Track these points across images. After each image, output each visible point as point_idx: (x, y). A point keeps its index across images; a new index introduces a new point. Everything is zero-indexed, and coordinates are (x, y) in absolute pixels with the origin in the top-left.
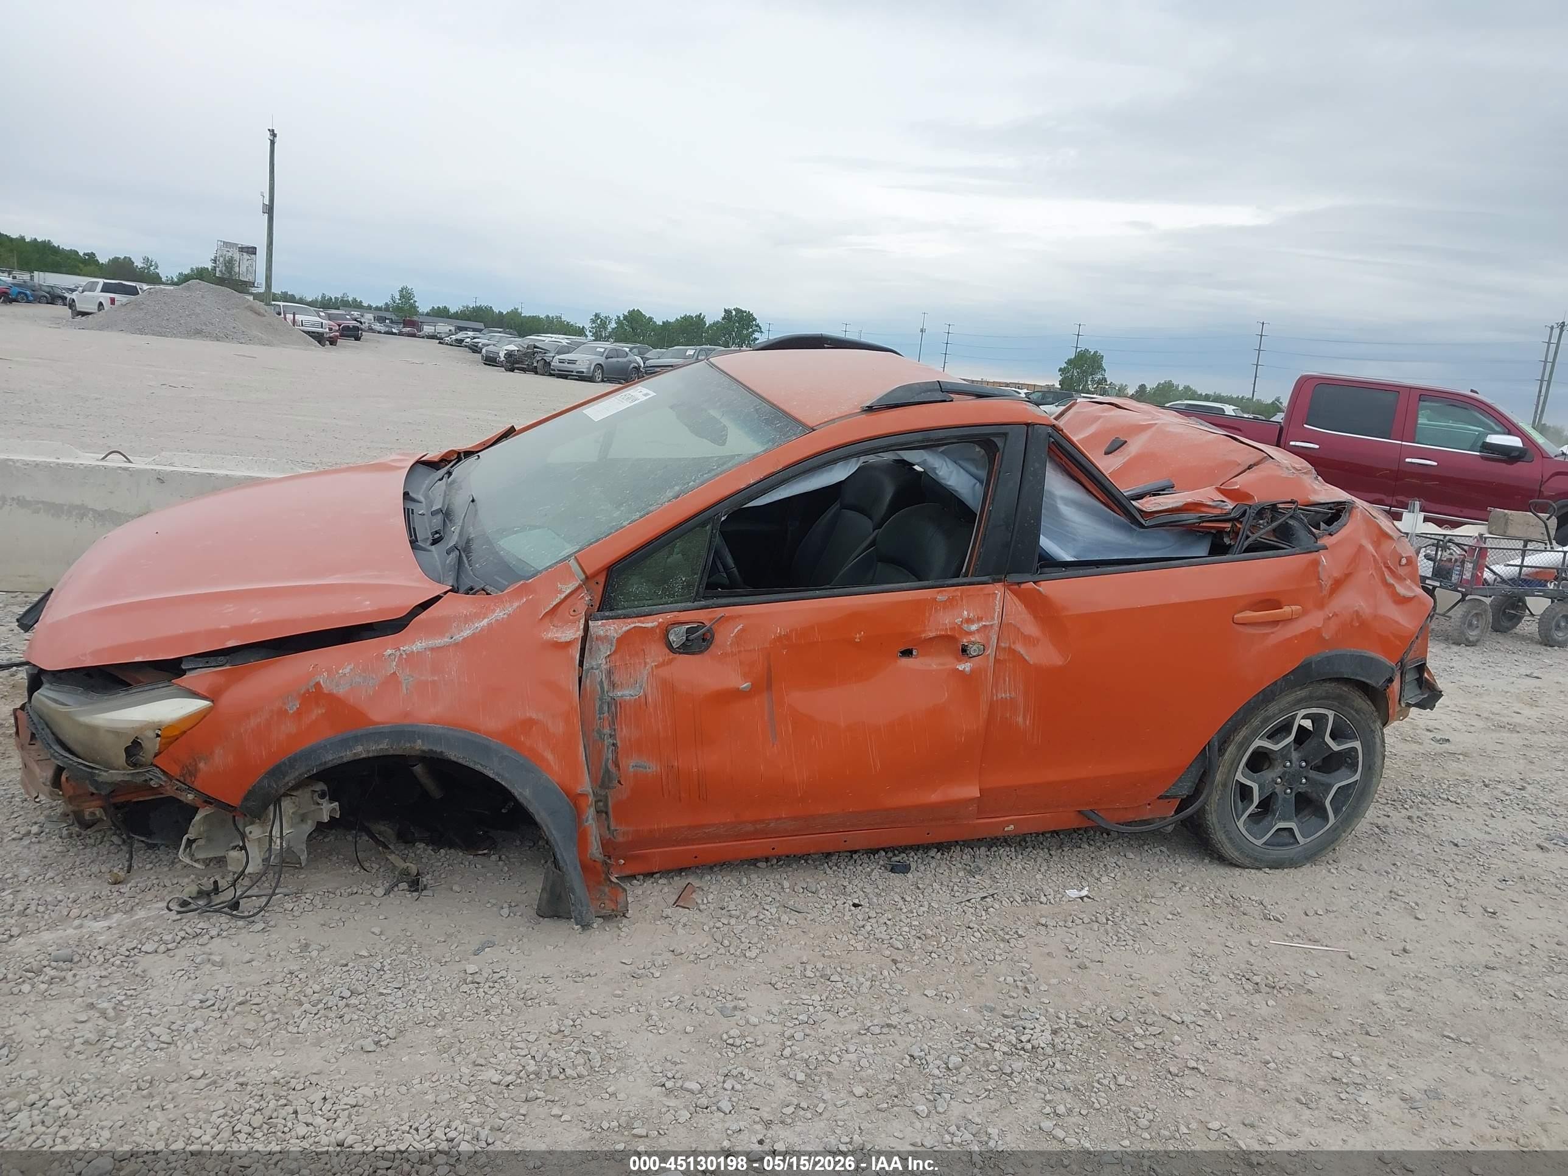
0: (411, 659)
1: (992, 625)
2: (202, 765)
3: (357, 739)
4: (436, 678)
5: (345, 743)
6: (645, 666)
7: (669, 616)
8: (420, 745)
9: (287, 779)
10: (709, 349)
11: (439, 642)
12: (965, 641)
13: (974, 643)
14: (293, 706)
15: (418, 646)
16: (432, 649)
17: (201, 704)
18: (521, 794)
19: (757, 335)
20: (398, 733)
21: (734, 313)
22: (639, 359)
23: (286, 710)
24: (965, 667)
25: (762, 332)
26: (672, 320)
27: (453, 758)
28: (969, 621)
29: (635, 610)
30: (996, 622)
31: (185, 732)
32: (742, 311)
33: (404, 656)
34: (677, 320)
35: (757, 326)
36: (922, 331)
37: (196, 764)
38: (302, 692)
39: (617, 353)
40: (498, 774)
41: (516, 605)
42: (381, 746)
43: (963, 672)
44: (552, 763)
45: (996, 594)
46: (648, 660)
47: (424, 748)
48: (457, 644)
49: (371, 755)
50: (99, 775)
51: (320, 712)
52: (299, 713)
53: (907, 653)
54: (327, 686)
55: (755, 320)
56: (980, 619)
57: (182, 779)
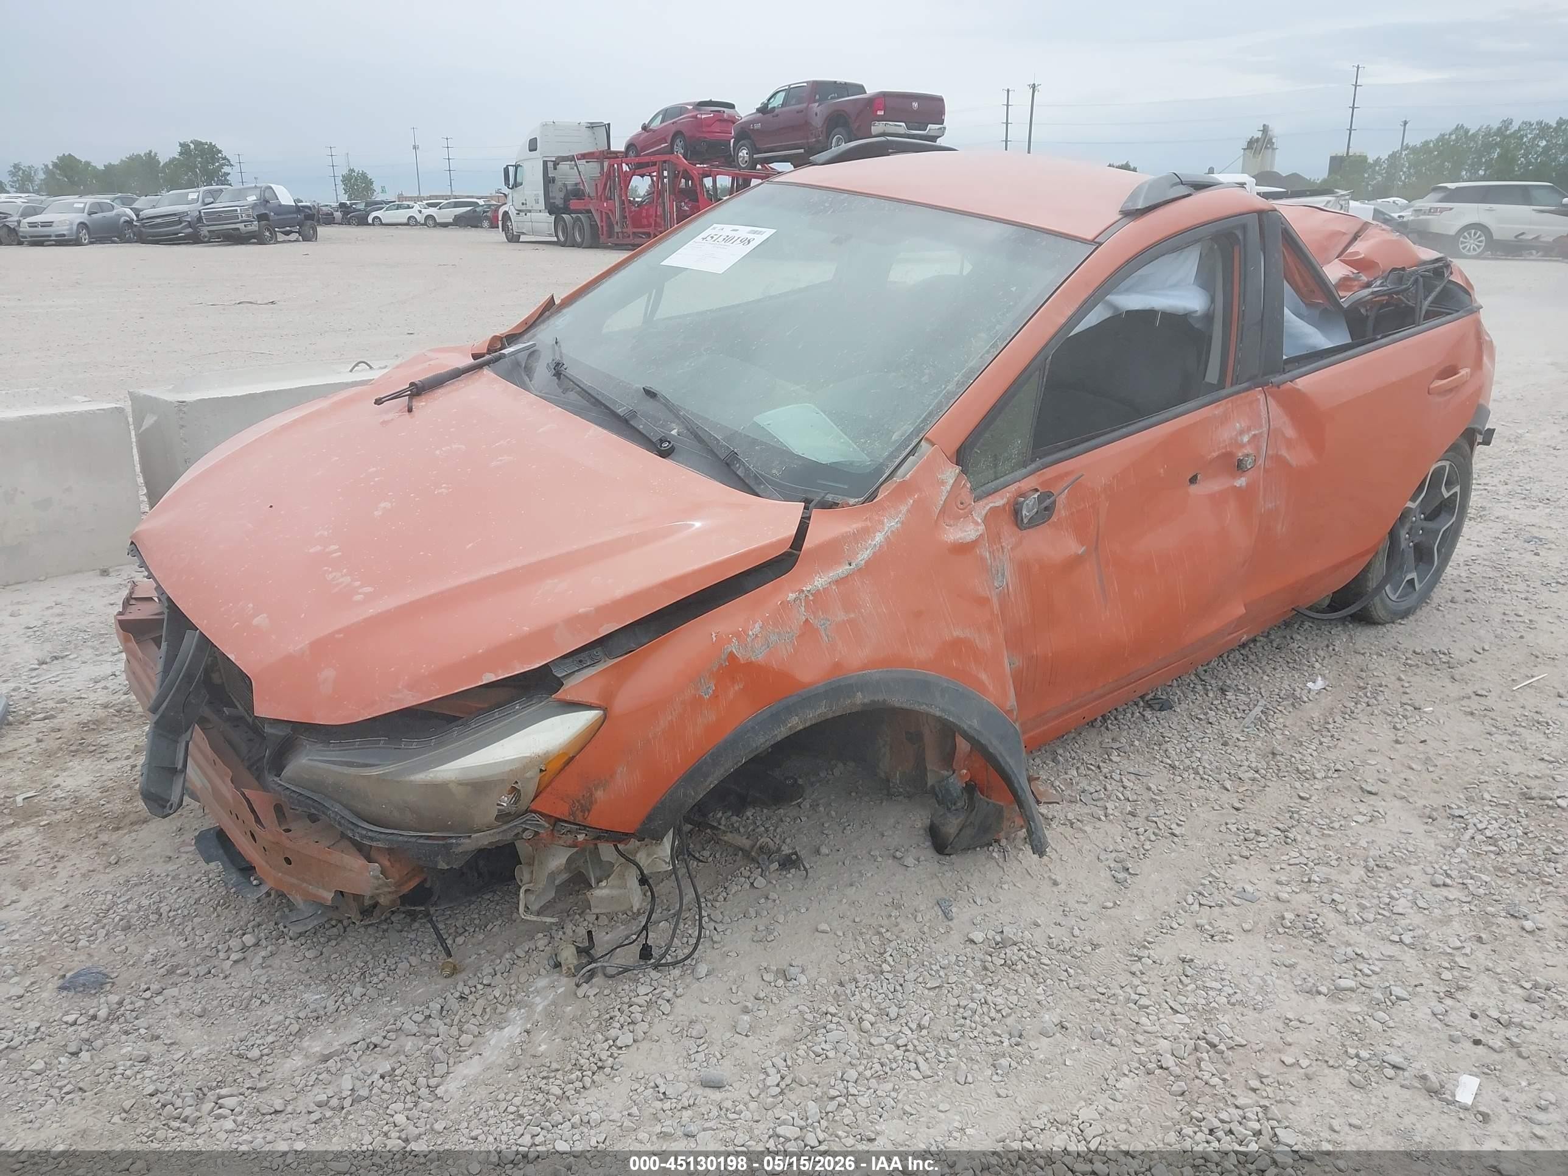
0: (818, 600)
1: (1261, 433)
2: (599, 794)
3: (790, 710)
4: (852, 616)
5: (776, 718)
6: (1003, 552)
7: (1013, 488)
8: (860, 699)
9: (710, 779)
10: (216, 191)
11: (842, 570)
12: (1240, 455)
13: (1248, 455)
14: (707, 690)
15: (820, 582)
16: (837, 582)
17: (586, 717)
18: (970, 727)
19: (226, 169)
20: (836, 690)
21: (192, 146)
22: (128, 211)
23: (701, 697)
24: (1241, 482)
25: (232, 165)
26: (116, 162)
27: (897, 705)
28: (1241, 433)
29: (983, 488)
30: (1265, 429)
31: (573, 757)
32: (201, 143)
33: (811, 598)
34: (122, 160)
35: (225, 158)
36: (415, 147)
37: (591, 795)
38: (715, 670)
39: (100, 207)
40: (943, 710)
41: (904, 509)
42: (819, 711)
43: (1240, 487)
44: (987, 682)
45: (1259, 400)
46: (1003, 544)
47: (866, 701)
48: (859, 570)
49: (808, 724)
50: (458, 845)
51: (736, 688)
52: (715, 696)
53: (1193, 480)
54: (741, 655)
55: (220, 152)
56: (1249, 429)
57: (571, 819)
